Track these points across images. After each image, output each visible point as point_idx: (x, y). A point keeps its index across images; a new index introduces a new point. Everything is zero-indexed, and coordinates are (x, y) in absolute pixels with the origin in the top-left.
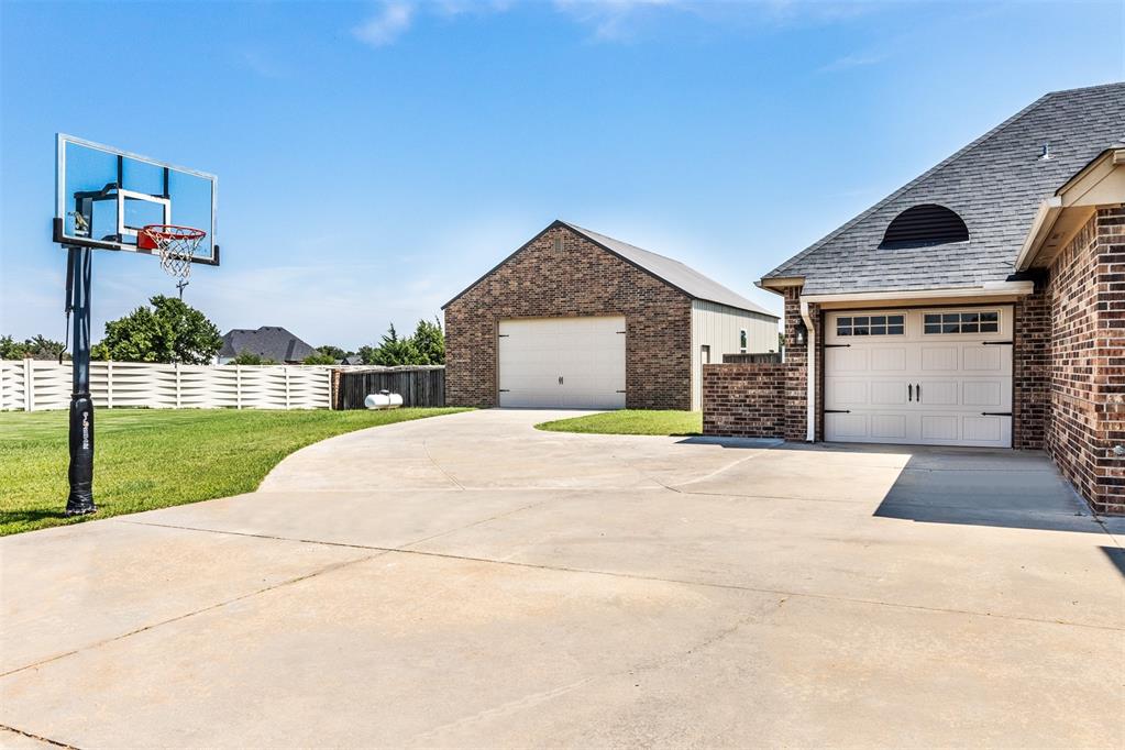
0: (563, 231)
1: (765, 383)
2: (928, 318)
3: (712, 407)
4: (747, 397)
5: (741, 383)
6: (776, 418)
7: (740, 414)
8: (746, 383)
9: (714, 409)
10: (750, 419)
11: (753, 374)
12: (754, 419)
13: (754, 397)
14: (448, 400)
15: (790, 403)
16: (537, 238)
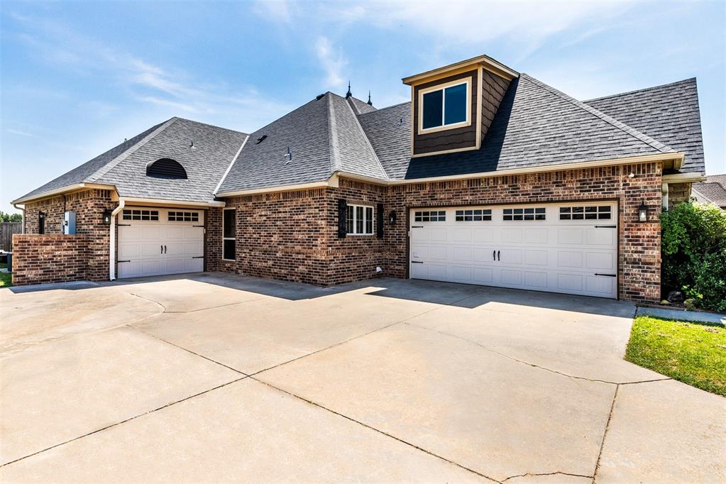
1: (69, 247)
2: (170, 213)
3: (22, 265)
4: (55, 256)
5: (49, 248)
6: (77, 268)
7: (48, 268)
8: (53, 247)
9: (26, 266)
10: (56, 271)
11: (59, 241)
12: (60, 271)
13: (60, 256)
15: (98, 258)
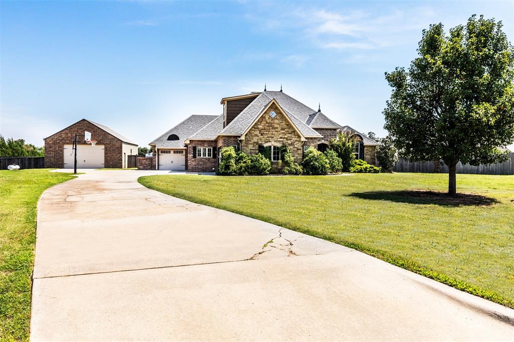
0: (86, 122)
1: (149, 161)
2: (174, 151)
4: (146, 163)
6: (151, 166)
7: (144, 166)
9: (140, 165)
11: (147, 159)
12: (147, 167)
14: (45, 167)
15: (153, 164)
16: (77, 123)
